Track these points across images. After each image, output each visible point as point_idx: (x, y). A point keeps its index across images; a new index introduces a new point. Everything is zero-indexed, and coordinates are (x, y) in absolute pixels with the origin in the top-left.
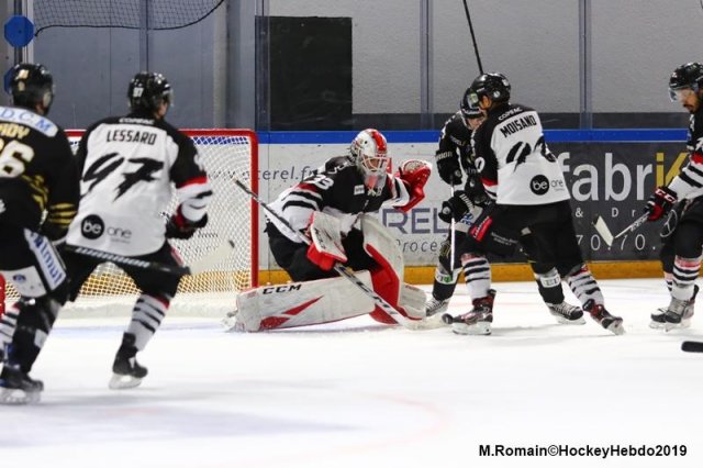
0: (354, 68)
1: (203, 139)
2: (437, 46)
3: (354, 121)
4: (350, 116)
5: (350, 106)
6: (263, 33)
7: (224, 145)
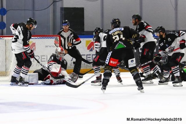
0: (85, 20)
1: (44, 38)
2: (105, 15)
3: (84, 33)
4: (84, 32)
5: (84, 29)
6: (62, 11)
7: (52, 39)
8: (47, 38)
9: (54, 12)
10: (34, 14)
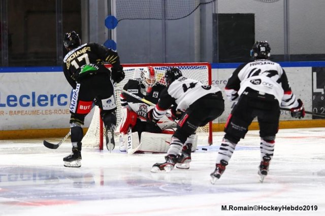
6: (215, 21)
7: (197, 70)
8: (190, 68)
9: (202, 22)
10: (165, 27)
